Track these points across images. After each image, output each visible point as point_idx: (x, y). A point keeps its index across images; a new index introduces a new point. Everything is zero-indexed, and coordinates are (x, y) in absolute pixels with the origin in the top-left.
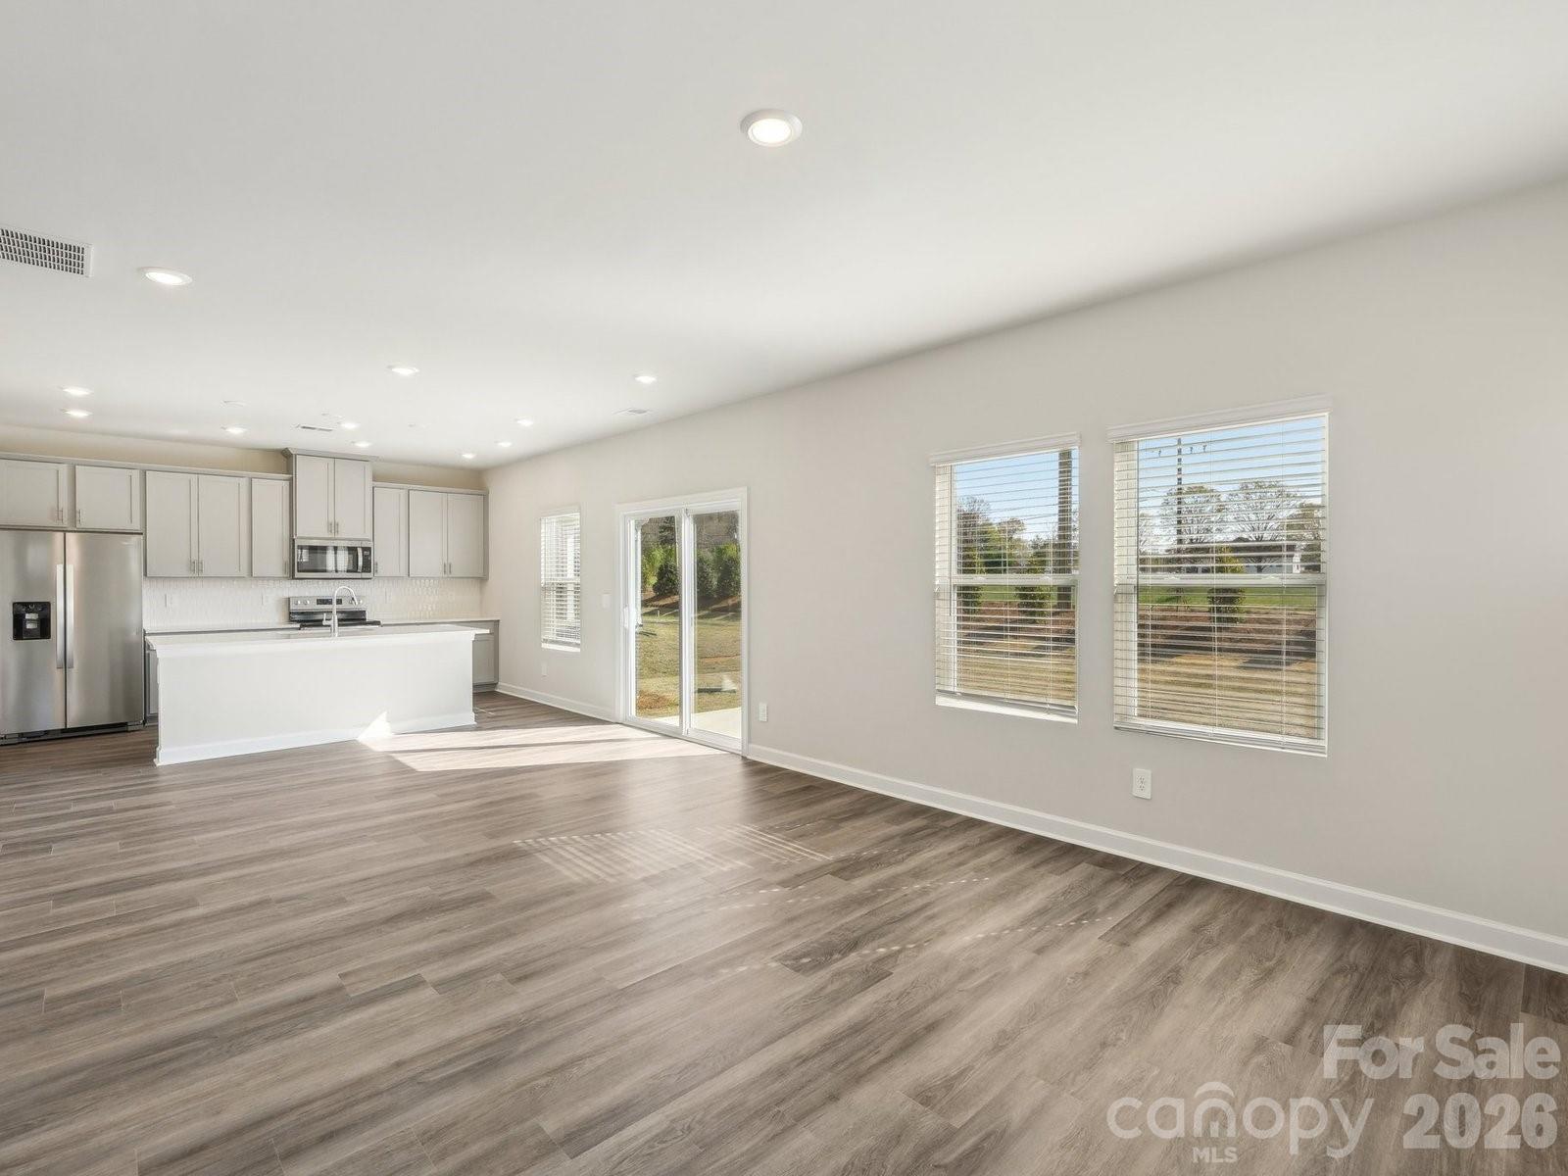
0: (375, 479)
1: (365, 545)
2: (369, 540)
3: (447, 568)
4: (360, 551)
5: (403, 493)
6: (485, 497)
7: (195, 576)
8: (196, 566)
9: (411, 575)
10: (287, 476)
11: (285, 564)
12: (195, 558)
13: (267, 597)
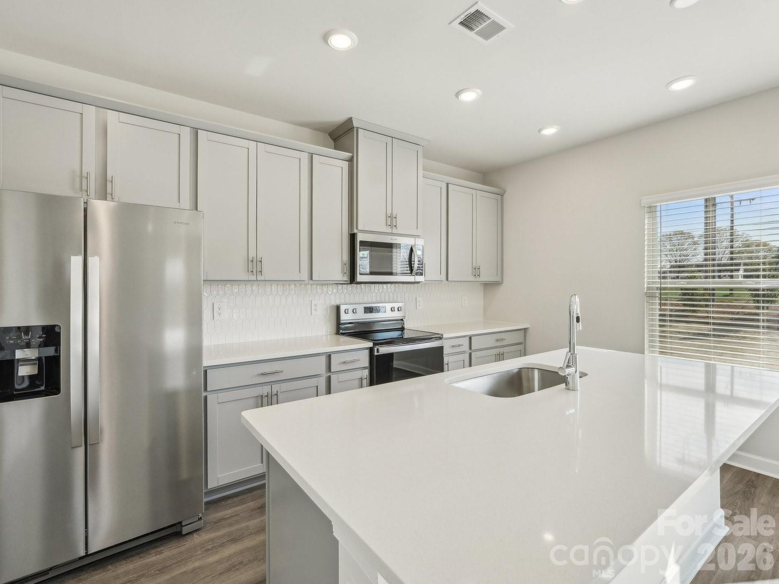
1: (418, 242)
2: (420, 237)
5: (444, 186)
6: (502, 197)
7: (254, 278)
8: (255, 266)
9: (450, 279)
10: (347, 155)
11: (344, 264)
12: (252, 254)
13: (316, 305)
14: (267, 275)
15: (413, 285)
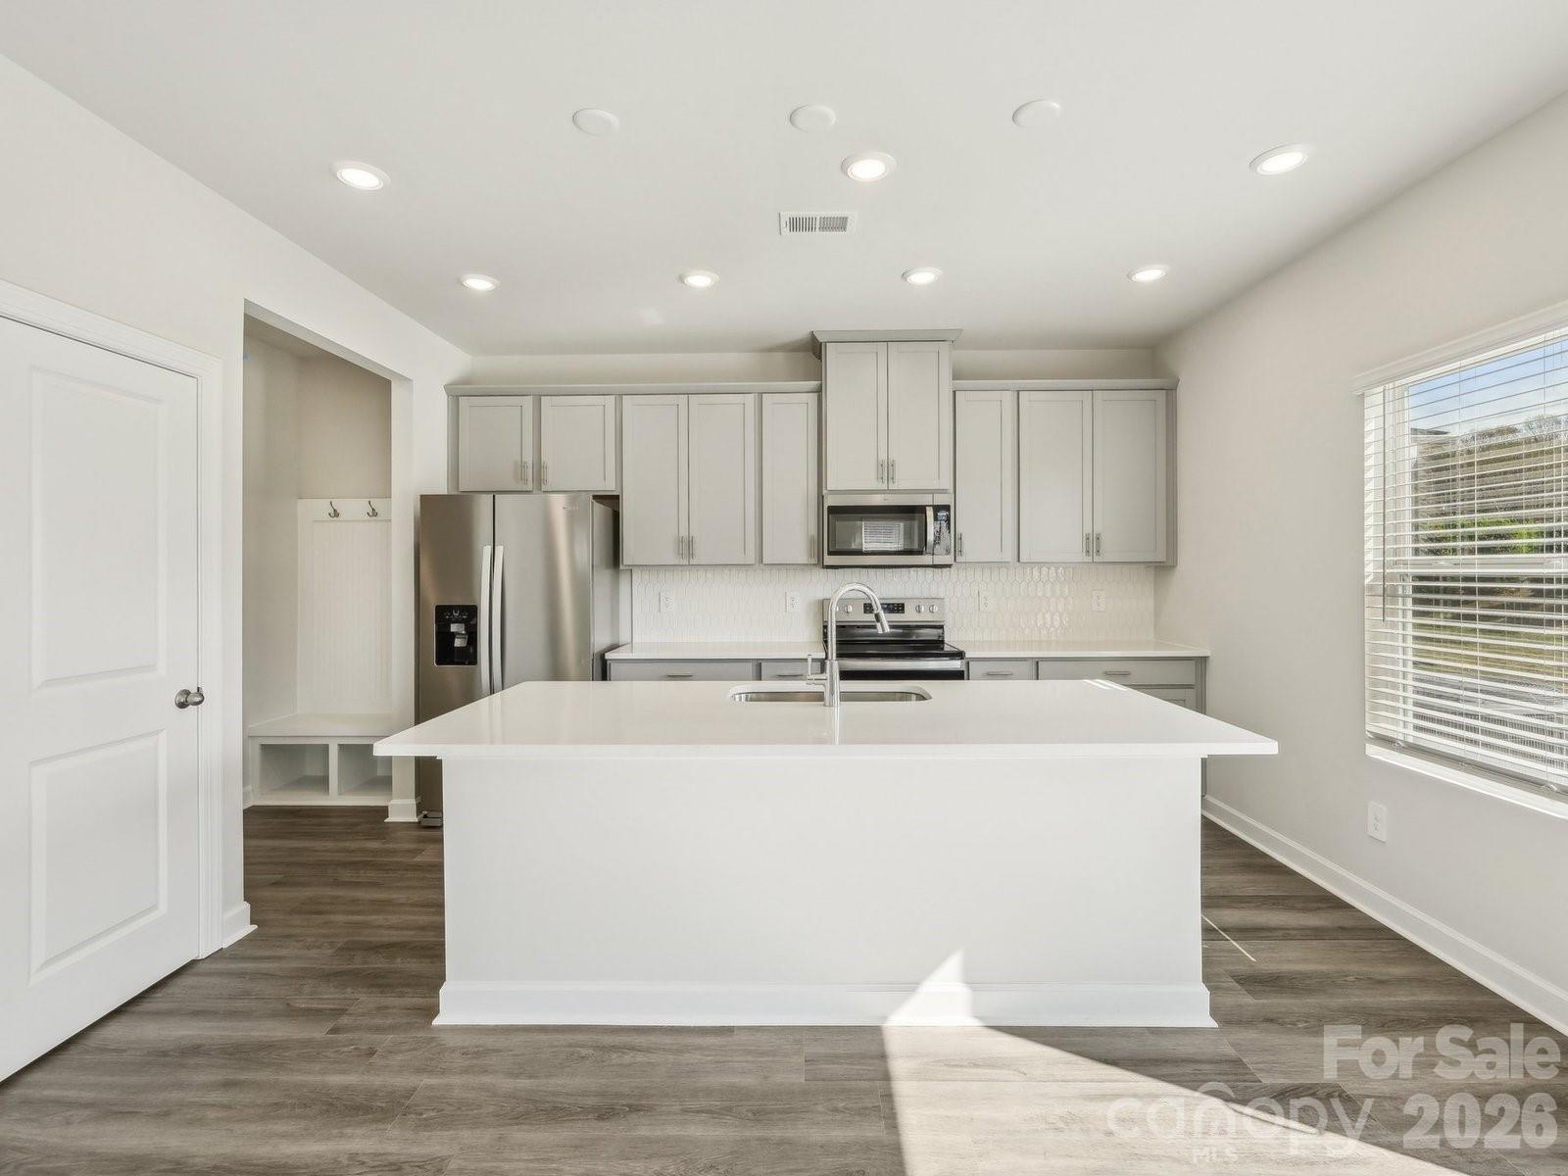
0: (957, 375)
1: (940, 500)
2: (943, 491)
3: (1092, 543)
4: (930, 513)
5: (1008, 398)
6: (1170, 390)
7: (685, 562)
8: (686, 546)
9: (1023, 558)
10: (813, 384)
11: (811, 541)
12: (684, 533)
13: (793, 599)
14: (702, 555)
15: (940, 570)
